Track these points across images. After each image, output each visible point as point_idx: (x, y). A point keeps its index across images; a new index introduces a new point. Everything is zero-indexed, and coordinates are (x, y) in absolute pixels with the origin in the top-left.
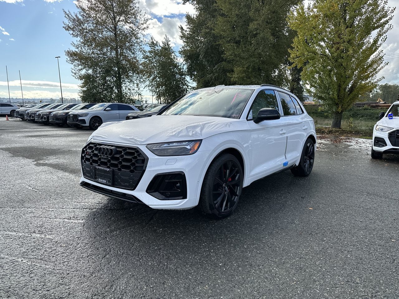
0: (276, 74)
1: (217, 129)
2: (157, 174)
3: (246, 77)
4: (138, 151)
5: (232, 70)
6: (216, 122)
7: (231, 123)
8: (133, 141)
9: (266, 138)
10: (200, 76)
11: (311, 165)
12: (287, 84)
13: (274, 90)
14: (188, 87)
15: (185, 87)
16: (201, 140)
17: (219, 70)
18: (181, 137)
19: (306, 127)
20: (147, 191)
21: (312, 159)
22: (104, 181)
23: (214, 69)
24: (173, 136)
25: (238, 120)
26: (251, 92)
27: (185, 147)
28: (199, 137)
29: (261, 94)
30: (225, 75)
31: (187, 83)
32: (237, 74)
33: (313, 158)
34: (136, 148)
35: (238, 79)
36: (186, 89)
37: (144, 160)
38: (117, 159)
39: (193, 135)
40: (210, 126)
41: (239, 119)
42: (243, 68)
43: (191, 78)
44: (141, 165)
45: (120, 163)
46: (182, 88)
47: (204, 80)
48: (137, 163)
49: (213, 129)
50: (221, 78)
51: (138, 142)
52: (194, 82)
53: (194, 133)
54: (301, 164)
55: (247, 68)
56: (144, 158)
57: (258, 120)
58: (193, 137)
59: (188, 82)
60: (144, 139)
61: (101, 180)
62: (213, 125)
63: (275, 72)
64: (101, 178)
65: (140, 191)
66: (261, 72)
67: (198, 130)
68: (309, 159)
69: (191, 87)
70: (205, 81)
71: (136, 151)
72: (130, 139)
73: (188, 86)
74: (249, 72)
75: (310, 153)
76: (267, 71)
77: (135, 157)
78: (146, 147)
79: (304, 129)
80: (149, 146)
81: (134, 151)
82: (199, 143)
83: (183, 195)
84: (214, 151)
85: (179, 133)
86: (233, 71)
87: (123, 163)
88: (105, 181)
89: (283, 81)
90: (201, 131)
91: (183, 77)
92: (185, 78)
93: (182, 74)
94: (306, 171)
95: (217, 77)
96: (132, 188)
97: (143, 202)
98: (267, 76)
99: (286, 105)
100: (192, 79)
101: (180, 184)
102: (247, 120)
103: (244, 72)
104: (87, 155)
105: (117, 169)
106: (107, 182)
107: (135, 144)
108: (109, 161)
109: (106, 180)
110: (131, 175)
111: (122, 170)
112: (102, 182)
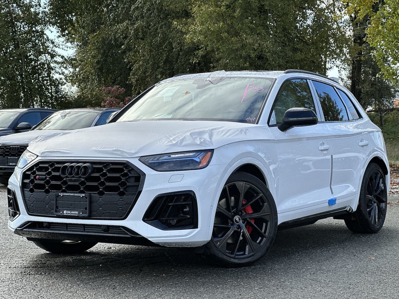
0: (309, 22)
1: (231, 136)
2: (159, 195)
3: (228, 32)
4: (128, 166)
5: (187, 11)
6: (225, 128)
7: (247, 129)
8: (119, 153)
9: (296, 159)
10: (88, 24)
11: (382, 213)
12: (341, 51)
13: (306, 79)
14: (55, 59)
15: (44, 58)
16: (213, 150)
17: (149, 10)
18: (185, 146)
19: (365, 142)
20: (144, 220)
21: (383, 202)
22: (74, 212)
23: (133, 8)
24: (173, 145)
25: (255, 125)
26: (270, 83)
27: (193, 158)
28: (210, 146)
29: (287, 85)
30: (165, 24)
31: (51, 45)
32: (202, 24)
33: (384, 199)
34: (125, 162)
35: (205, 37)
36: (49, 65)
37: (139, 177)
38: (97, 179)
39: (201, 143)
40: (220, 133)
41: (257, 123)
42: (217, 6)
43: (63, 31)
44: (136, 184)
45: (102, 184)
46: (36, 61)
47: (103, 38)
48: (128, 182)
49: (225, 136)
50: (155, 35)
51: (126, 155)
52: (69, 44)
53: (202, 140)
54: (362, 209)
55: (228, 7)
56: (139, 175)
57: (284, 126)
58: (202, 146)
59: (53, 43)
60: (133, 150)
61: (69, 212)
62: (223, 131)
63: (305, 17)
64: (67, 210)
65: (135, 219)
66: (266, 19)
67: (206, 136)
68: (376, 201)
69: (62, 57)
70: (104, 40)
71: (125, 167)
73: (53, 56)
74: (234, 17)
75: (378, 192)
76: (284, 14)
77: (126, 175)
78: (140, 160)
79: (362, 146)
80: (142, 159)
81: (122, 167)
82: (209, 153)
83: (193, 223)
84: (230, 165)
85: (182, 140)
86: (187, 14)
87: (108, 184)
88: (77, 212)
89: (328, 42)
90: (211, 138)
91: (38, 28)
92: (42, 33)
93: (33, 20)
94: (373, 223)
95: (142, 29)
96: (121, 217)
97: (140, 235)
98: (284, 29)
99: (333, 104)
100: (64, 36)
101: (189, 207)
102: (270, 126)
103: (221, 16)
104: (36, 180)
105: (96, 193)
106: (79, 213)
107: (121, 157)
108: (83, 183)
109: (79, 210)
110: (120, 199)
111: (105, 193)
112: (71, 214)
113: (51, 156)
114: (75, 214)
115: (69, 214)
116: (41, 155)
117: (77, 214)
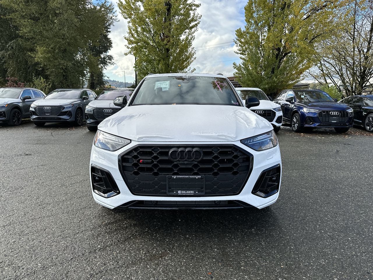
2: (263, 171)
4: (235, 148)
8: (224, 138)
18: (262, 128)
20: (253, 193)
22: (189, 192)
37: (248, 158)
38: (210, 162)
44: (248, 163)
45: (216, 166)
48: (240, 163)
51: (230, 139)
56: (248, 156)
61: (184, 192)
64: (181, 190)
65: (246, 193)
72: (218, 135)
77: (236, 157)
78: (242, 143)
81: (231, 150)
87: (221, 166)
97: (251, 205)
104: (141, 163)
105: (211, 174)
106: (195, 192)
107: (227, 141)
108: (196, 166)
109: (194, 189)
110: (234, 178)
111: (219, 174)
112: (186, 193)
113: (150, 141)
114: (191, 193)
115: (184, 193)
116: (138, 140)
117: (193, 193)
